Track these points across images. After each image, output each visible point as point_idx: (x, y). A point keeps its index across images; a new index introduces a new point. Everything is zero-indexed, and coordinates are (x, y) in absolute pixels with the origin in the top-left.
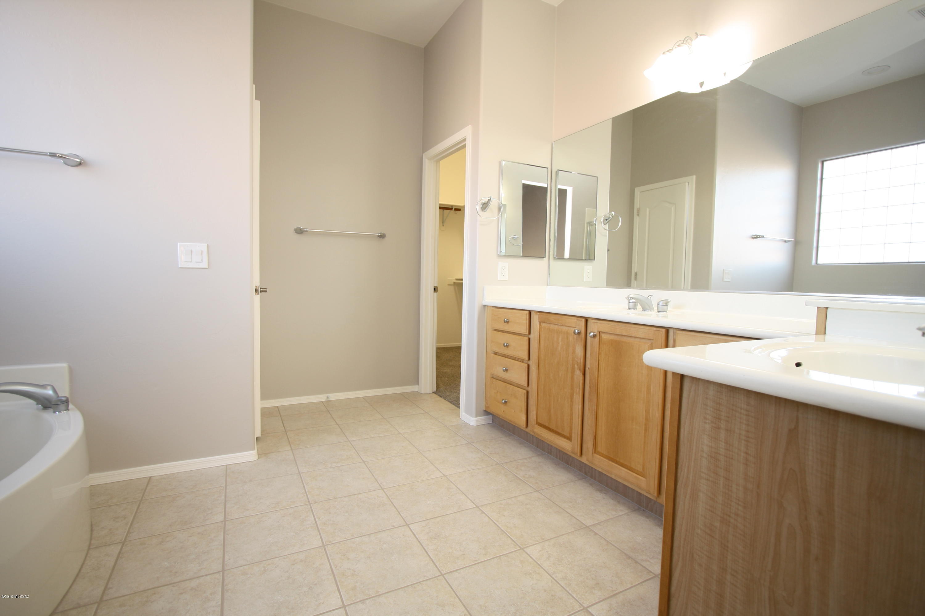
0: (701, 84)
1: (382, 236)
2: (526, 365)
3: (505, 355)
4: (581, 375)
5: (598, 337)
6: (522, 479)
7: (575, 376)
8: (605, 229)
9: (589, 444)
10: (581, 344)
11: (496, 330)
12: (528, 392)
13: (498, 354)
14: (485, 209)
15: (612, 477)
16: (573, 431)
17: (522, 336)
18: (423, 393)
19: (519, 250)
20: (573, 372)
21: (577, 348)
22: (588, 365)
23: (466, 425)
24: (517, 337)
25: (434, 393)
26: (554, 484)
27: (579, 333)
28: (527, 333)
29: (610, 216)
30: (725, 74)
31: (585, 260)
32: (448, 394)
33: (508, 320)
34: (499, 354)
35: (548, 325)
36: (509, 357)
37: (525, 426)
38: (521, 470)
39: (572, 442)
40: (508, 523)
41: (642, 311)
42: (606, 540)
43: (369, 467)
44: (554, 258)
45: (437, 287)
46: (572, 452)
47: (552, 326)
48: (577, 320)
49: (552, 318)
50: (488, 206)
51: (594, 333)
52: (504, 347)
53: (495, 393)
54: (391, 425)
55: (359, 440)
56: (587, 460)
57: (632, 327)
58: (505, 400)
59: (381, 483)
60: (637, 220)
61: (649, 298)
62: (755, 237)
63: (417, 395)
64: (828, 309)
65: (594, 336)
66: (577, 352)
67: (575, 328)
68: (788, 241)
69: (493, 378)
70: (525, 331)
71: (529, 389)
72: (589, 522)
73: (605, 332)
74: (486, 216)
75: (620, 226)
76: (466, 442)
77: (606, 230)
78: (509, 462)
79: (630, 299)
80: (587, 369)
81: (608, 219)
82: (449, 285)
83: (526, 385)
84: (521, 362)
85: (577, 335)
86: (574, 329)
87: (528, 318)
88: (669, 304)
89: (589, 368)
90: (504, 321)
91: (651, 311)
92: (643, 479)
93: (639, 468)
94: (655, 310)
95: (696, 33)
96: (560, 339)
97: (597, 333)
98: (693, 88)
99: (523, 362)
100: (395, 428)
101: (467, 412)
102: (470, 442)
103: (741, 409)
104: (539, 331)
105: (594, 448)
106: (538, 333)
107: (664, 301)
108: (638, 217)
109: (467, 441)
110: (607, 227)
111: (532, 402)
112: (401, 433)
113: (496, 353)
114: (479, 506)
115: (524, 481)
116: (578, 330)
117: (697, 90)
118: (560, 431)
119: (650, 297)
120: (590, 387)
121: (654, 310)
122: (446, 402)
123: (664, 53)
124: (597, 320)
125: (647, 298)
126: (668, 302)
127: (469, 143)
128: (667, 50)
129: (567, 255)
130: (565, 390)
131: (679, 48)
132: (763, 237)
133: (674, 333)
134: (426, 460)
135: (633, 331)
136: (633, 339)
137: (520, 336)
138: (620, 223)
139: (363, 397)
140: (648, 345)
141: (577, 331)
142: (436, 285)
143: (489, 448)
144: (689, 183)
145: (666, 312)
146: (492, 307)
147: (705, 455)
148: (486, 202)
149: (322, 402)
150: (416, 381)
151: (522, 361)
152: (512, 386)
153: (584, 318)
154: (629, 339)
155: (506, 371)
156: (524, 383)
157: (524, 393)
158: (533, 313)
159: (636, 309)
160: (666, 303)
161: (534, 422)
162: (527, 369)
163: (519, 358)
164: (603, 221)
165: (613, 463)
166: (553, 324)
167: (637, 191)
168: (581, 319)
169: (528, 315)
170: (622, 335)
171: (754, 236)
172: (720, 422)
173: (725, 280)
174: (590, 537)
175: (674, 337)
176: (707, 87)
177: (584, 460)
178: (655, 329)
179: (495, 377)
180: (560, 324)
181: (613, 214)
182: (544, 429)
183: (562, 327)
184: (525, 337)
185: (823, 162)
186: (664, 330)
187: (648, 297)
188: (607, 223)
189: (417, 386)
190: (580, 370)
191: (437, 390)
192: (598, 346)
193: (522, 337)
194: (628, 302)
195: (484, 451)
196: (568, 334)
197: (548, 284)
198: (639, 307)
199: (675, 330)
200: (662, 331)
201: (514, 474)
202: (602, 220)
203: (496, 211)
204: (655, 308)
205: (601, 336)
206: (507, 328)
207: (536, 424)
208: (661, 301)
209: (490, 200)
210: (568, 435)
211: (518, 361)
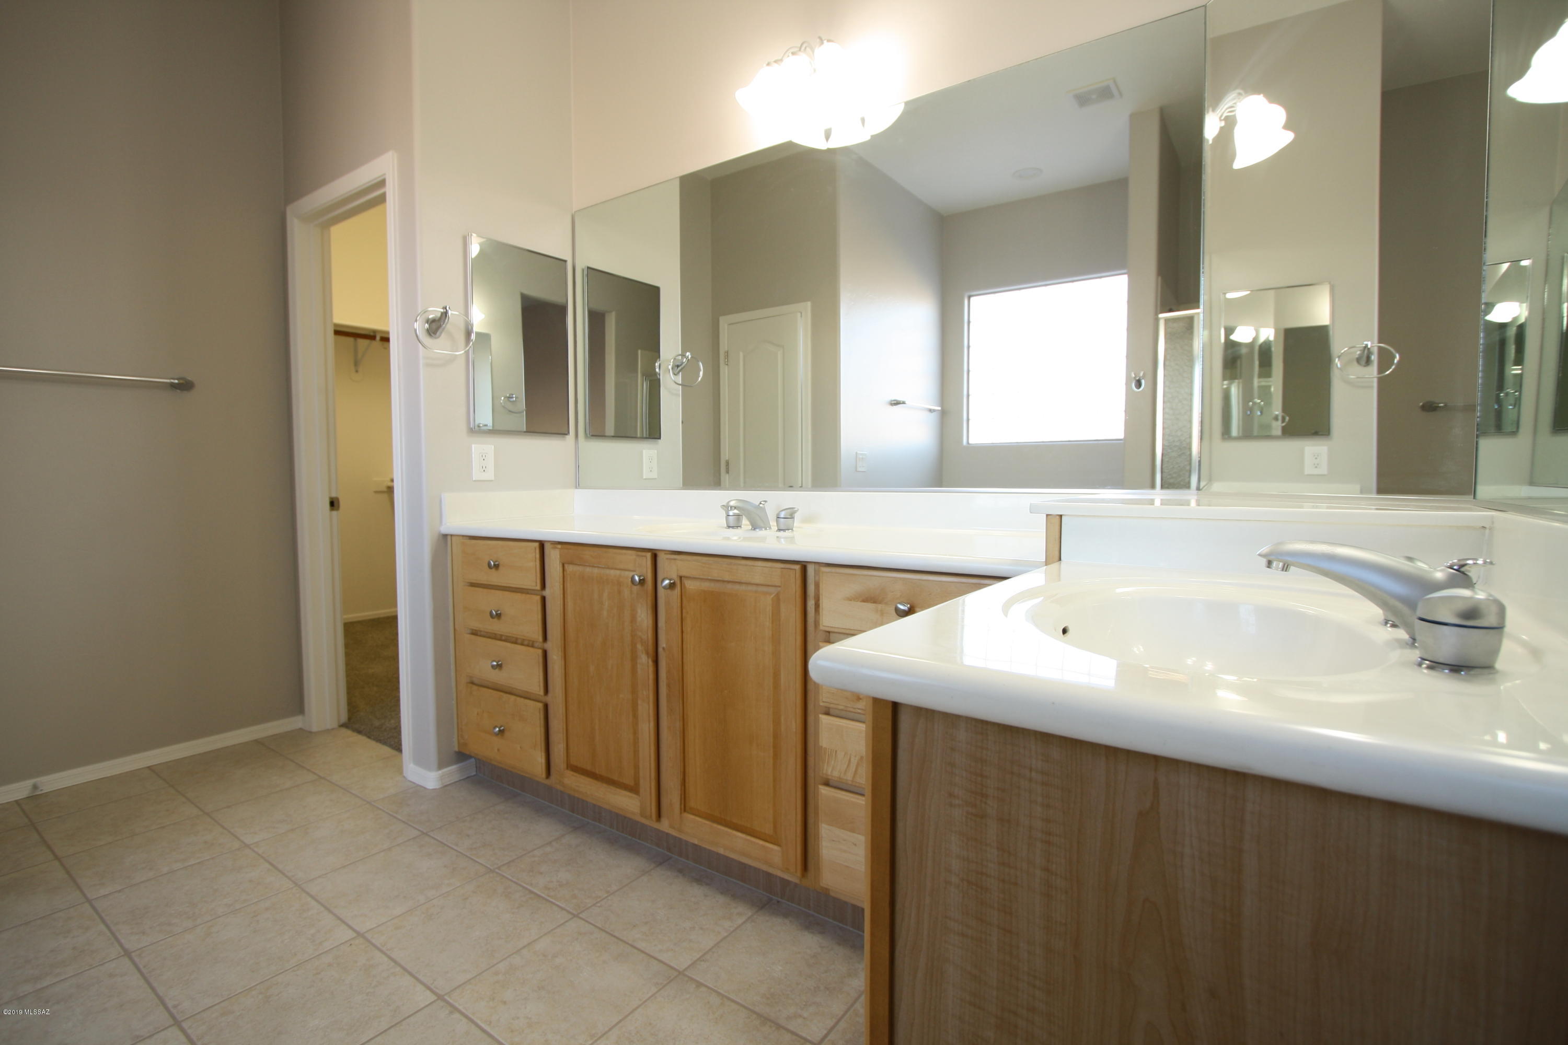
0: (828, 135)
1: (185, 386)
2: (540, 652)
3: (495, 634)
4: (651, 663)
5: (677, 590)
6: (543, 895)
7: (639, 666)
8: (676, 383)
9: (672, 797)
10: (647, 603)
11: (473, 585)
12: (546, 707)
13: (479, 633)
14: (435, 333)
15: (719, 852)
16: (641, 774)
17: (528, 593)
18: (315, 729)
19: (521, 422)
20: (634, 659)
21: (639, 611)
22: (662, 643)
23: (418, 791)
24: (518, 596)
25: (343, 725)
26: (609, 889)
27: (642, 582)
28: (538, 587)
29: (684, 361)
30: (863, 120)
31: (646, 438)
32: (377, 723)
33: (496, 563)
34: (482, 633)
35: (580, 569)
36: (503, 638)
37: (544, 775)
38: (541, 873)
39: (639, 796)
40: (513, 1019)
41: (752, 529)
42: (719, 994)
43: (141, 966)
44: (586, 436)
45: (337, 499)
46: (642, 814)
47: (588, 569)
48: (638, 556)
49: (587, 554)
50: (442, 327)
51: (670, 580)
52: (491, 619)
53: (478, 714)
54: (223, 827)
55: (119, 891)
56: (671, 826)
57: (740, 565)
58: (500, 728)
59: (175, 1007)
60: (724, 371)
61: (761, 505)
62: (896, 403)
63: (300, 738)
64: (1063, 518)
65: (672, 586)
66: (639, 619)
67: (634, 571)
68: (934, 411)
69: (473, 683)
70: (532, 581)
71: (549, 699)
72: (682, 961)
73: (692, 576)
74: (440, 347)
75: (701, 379)
76: (416, 833)
77: (677, 386)
78: (513, 861)
79: (729, 509)
80: (660, 650)
81: (681, 365)
82: (376, 492)
83: (542, 692)
84: (528, 646)
85: (638, 587)
86: (631, 574)
87: (538, 556)
88: (796, 516)
89: (664, 648)
90: (489, 564)
91: (766, 529)
92: (776, 848)
93: (768, 829)
94: (772, 527)
95: (820, 38)
96: (605, 595)
97: (676, 580)
98: (813, 140)
99: (533, 646)
100: (232, 834)
101: (419, 761)
102: (425, 831)
103: (1031, 770)
104: (562, 582)
105: (683, 802)
106: (562, 586)
107: (789, 510)
108: (727, 367)
109: (419, 830)
110: (679, 379)
111: (557, 725)
112: (248, 846)
113: (475, 633)
114: (446, 994)
115: (548, 898)
116: (639, 576)
117: (820, 144)
118: (615, 778)
119: (764, 504)
120: (668, 686)
121: (770, 528)
122: (373, 743)
123: (768, 64)
124: (675, 554)
125: (759, 505)
126: (795, 512)
127: (392, 191)
128: (774, 60)
129: (610, 428)
130: (621, 696)
131: (794, 57)
132: (904, 403)
133: (817, 573)
134: (313, 903)
135: (742, 572)
136: (743, 587)
137: (524, 595)
138: (701, 373)
139: (149, 767)
140: (772, 596)
141: (637, 578)
142: (334, 495)
143: (468, 836)
144: (801, 314)
145: (792, 529)
146: (461, 538)
147: (954, 880)
148: (437, 319)
149: (17, 801)
150: (297, 705)
151: (531, 645)
152: (513, 698)
153: (649, 552)
154: (737, 587)
155: (499, 666)
156: (537, 688)
157: (540, 709)
158: (547, 547)
159: (740, 527)
160: (791, 514)
161: (563, 766)
162: (541, 660)
163: (524, 639)
164: (672, 368)
165: (720, 827)
166: (589, 566)
167: (724, 321)
168: (644, 554)
169: (538, 551)
170: (724, 581)
171: (893, 402)
172: (986, 803)
173: (859, 469)
174: (688, 996)
175: (817, 578)
176: (836, 143)
177: (664, 826)
178: (782, 566)
179: (476, 681)
180: (603, 566)
181: (688, 357)
182: (583, 777)
183: (608, 571)
184: (534, 594)
185: (969, 297)
186: (797, 567)
187: (761, 503)
188: (678, 373)
189: (300, 718)
190: (647, 654)
191: (349, 719)
192: (679, 604)
193: (528, 596)
194: (725, 515)
195: (457, 845)
196: (619, 584)
197: (577, 485)
198: (745, 522)
199: (817, 567)
200: (795, 570)
201: (526, 889)
202: (670, 367)
203: (461, 338)
204: (773, 524)
205: (684, 584)
206: (495, 578)
207: (567, 768)
208: (782, 511)
209: (445, 314)
210: (632, 783)
211: (522, 644)
